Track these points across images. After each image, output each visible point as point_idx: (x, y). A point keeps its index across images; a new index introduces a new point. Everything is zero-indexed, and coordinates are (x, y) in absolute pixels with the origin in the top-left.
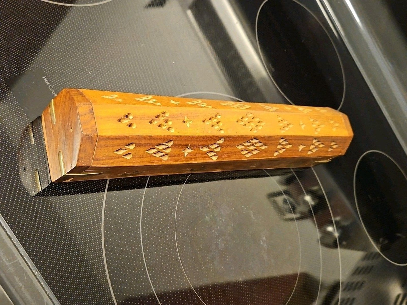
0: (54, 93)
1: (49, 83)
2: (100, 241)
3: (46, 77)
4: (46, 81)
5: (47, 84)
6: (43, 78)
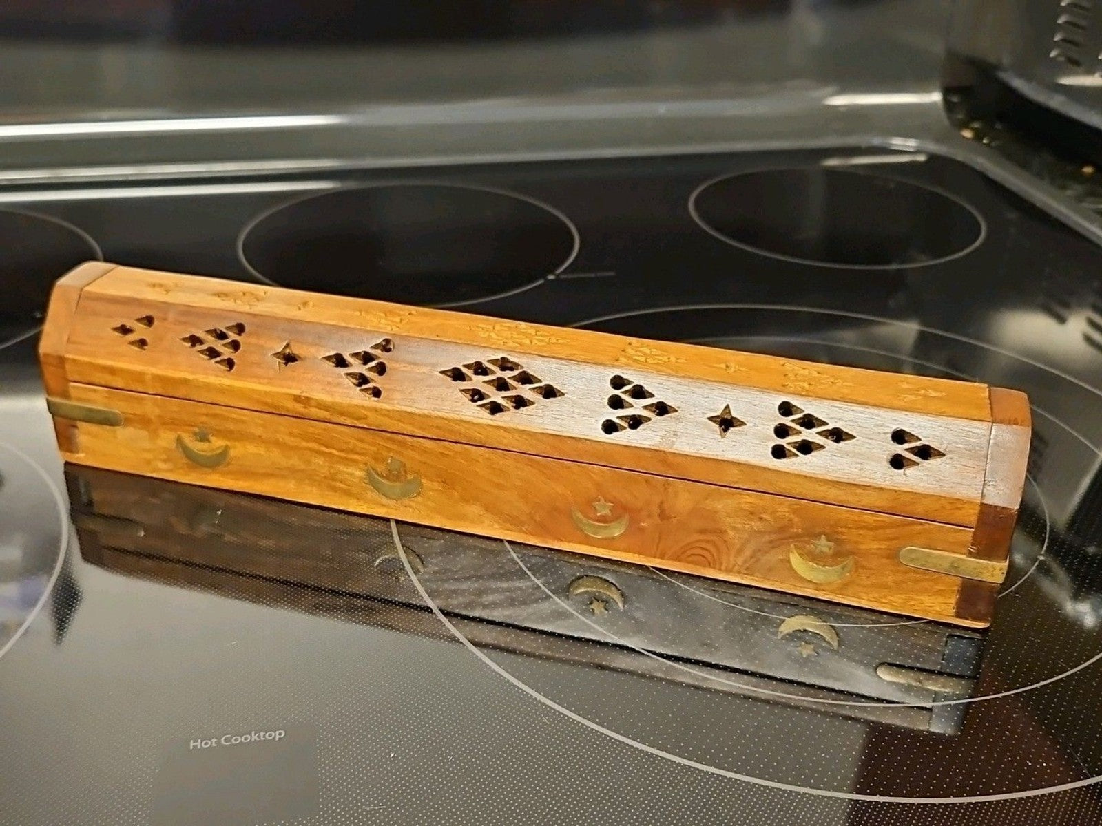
0: (246, 739)
1: (214, 740)
2: (751, 785)
3: (192, 741)
4: (206, 744)
5: (214, 745)
6: (191, 748)
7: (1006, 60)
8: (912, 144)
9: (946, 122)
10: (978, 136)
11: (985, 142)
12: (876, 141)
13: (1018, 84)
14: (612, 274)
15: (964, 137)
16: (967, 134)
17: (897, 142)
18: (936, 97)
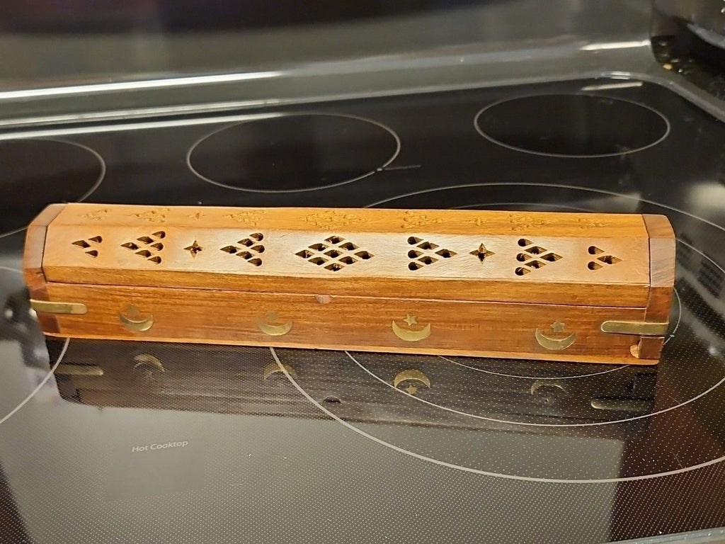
7: (693, 17)
8: (626, 75)
9: (654, 59)
10: (675, 68)
11: (680, 71)
12: (603, 75)
13: (700, 32)
14: (419, 166)
15: (665, 69)
16: (668, 67)
17: (618, 74)
18: (647, 43)
